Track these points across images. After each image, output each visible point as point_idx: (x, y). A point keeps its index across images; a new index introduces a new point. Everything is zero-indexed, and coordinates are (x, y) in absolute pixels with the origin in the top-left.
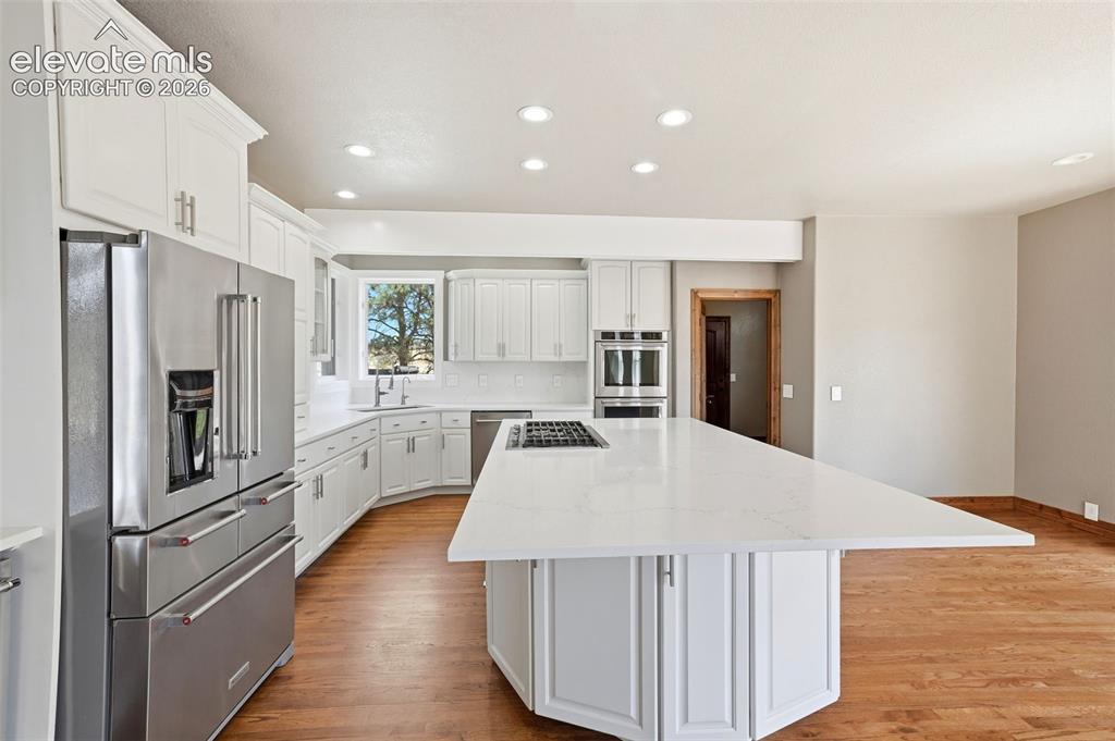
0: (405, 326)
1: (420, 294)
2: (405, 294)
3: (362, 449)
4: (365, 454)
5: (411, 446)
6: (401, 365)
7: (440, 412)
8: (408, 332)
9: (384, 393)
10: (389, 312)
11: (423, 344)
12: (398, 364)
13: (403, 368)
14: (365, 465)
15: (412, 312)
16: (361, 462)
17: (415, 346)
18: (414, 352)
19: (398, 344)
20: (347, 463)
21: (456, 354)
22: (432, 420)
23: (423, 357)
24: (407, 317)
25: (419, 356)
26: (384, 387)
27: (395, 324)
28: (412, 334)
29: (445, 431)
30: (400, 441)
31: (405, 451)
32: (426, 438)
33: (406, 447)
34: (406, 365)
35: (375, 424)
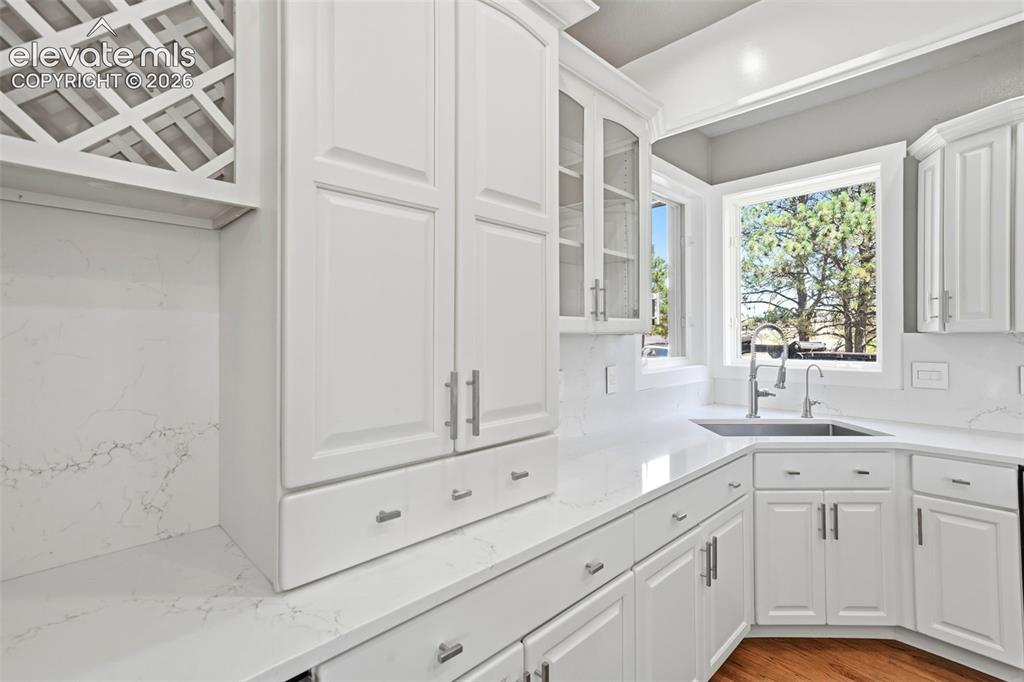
0: (806, 295)
1: (826, 256)
2: (806, 257)
3: (702, 535)
4: (712, 549)
5: (829, 522)
6: (801, 340)
7: (910, 454)
8: (810, 303)
9: (766, 394)
10: (785, 281)
11: (829, 317)
12: (797, 339)
13: (804, 345)
14: (711, 572)
15: (815, 278)
16: (700, 568)
17: (818, 319)
18: (818, 326)
19: (798, 316)
20: (653, 584)
21: (945, 316)
22: (884, 469)
23: (830, 330)
24: (810, 286)
25: (825, 330)
26: (767, 381)
27: (793, 293)
28: (815, 304)
29: (920, 501)
30: (802, 509)
31: (815, 533)
32: (871, 509)
33: (816, 523)
34: (807, 340)
35: (740, 473)
